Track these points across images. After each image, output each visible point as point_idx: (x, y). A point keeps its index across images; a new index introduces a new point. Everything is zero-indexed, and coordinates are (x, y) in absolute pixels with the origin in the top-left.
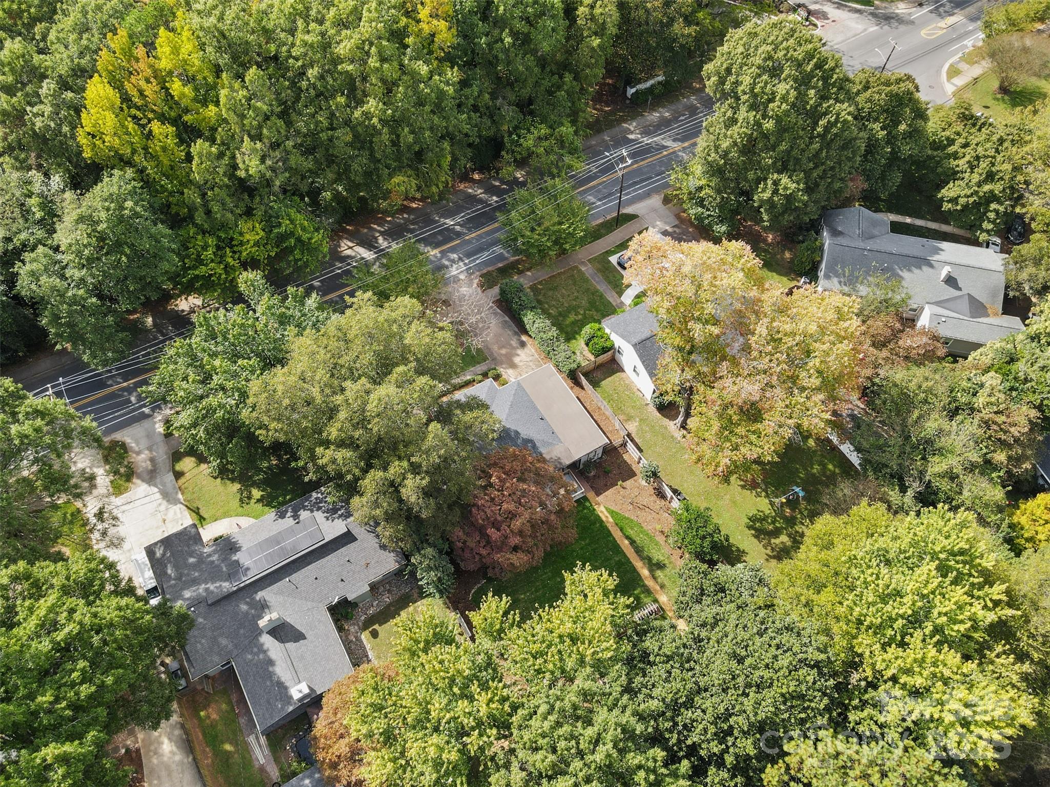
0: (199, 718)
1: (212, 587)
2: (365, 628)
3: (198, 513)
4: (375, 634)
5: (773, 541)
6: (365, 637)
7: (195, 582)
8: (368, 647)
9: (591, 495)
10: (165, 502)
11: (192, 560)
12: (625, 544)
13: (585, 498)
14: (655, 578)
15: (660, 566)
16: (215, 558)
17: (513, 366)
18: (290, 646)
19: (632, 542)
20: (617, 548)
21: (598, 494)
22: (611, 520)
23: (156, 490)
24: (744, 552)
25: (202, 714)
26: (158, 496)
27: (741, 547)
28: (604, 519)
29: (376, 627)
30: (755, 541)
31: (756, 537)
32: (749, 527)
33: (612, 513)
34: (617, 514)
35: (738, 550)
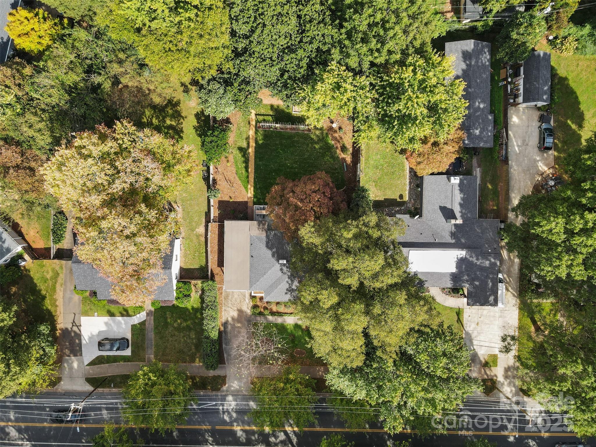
0: (497, 206)
1: (474, 260)
2: (404, 203)
3: (459, 318)
4: (401, 196)
5: (175, 124)
6: (406, 198)
8: (407, 192)
9: (250, 204)
10: (473, 336)
11: (477, 283)
12: (251, 169)
13: (255, 203)
14: (248, 144)
15: (241, 149)
16: (466, 277)
17: (240, 311)
18: (449, 206)
19: (247, 168)
20: (257, 168)
21: (246, 203)
22: (249, 186)
23: (475, 347)
24: (195, 128)
25: (495, 208)
26: (475, 342)
27: (194, 131)
28: (252, 189)
29: (399, 200)
30: (184, 130)
31: (182, 131)
32: (182, 138)
33: (246, 188)
34: (244, 186)
35: (196, 131)
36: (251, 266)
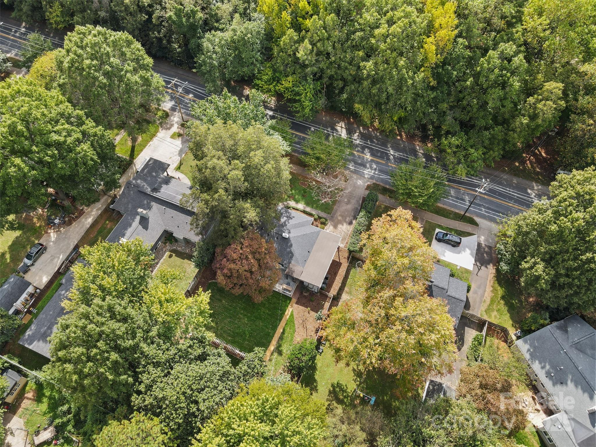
0: (105, 222)
1: (146, 186)
2: (171, 251)
3: (180, 165)
4: (170, 256)
5: (334, 402)
6: (168, 254)
7: (145, 180)
8: (164, 257)
9: (294, 300)
10: (178, 153)
11: (154, 174)
12: (280, 330)
13: (290, 299)
14: (272, 354)
15: (280, 353)
16: (159, 180)
18: (140, 227)
19: (283, 333)
20: (275, 328)
21: (297, 303)
22: (288, 317)
23: (181, 146)
24: (317, 390)
25: (107, 222)
26: (179, 149)
27: (319, 387)
28: (286, 313)
29: (174, 255)
30: (327, 393)
31: (330, 392)
32: (333, 386)
33: (292, 315)
34: (293, 318)
35: (316, 387)
36: (312, 246)
